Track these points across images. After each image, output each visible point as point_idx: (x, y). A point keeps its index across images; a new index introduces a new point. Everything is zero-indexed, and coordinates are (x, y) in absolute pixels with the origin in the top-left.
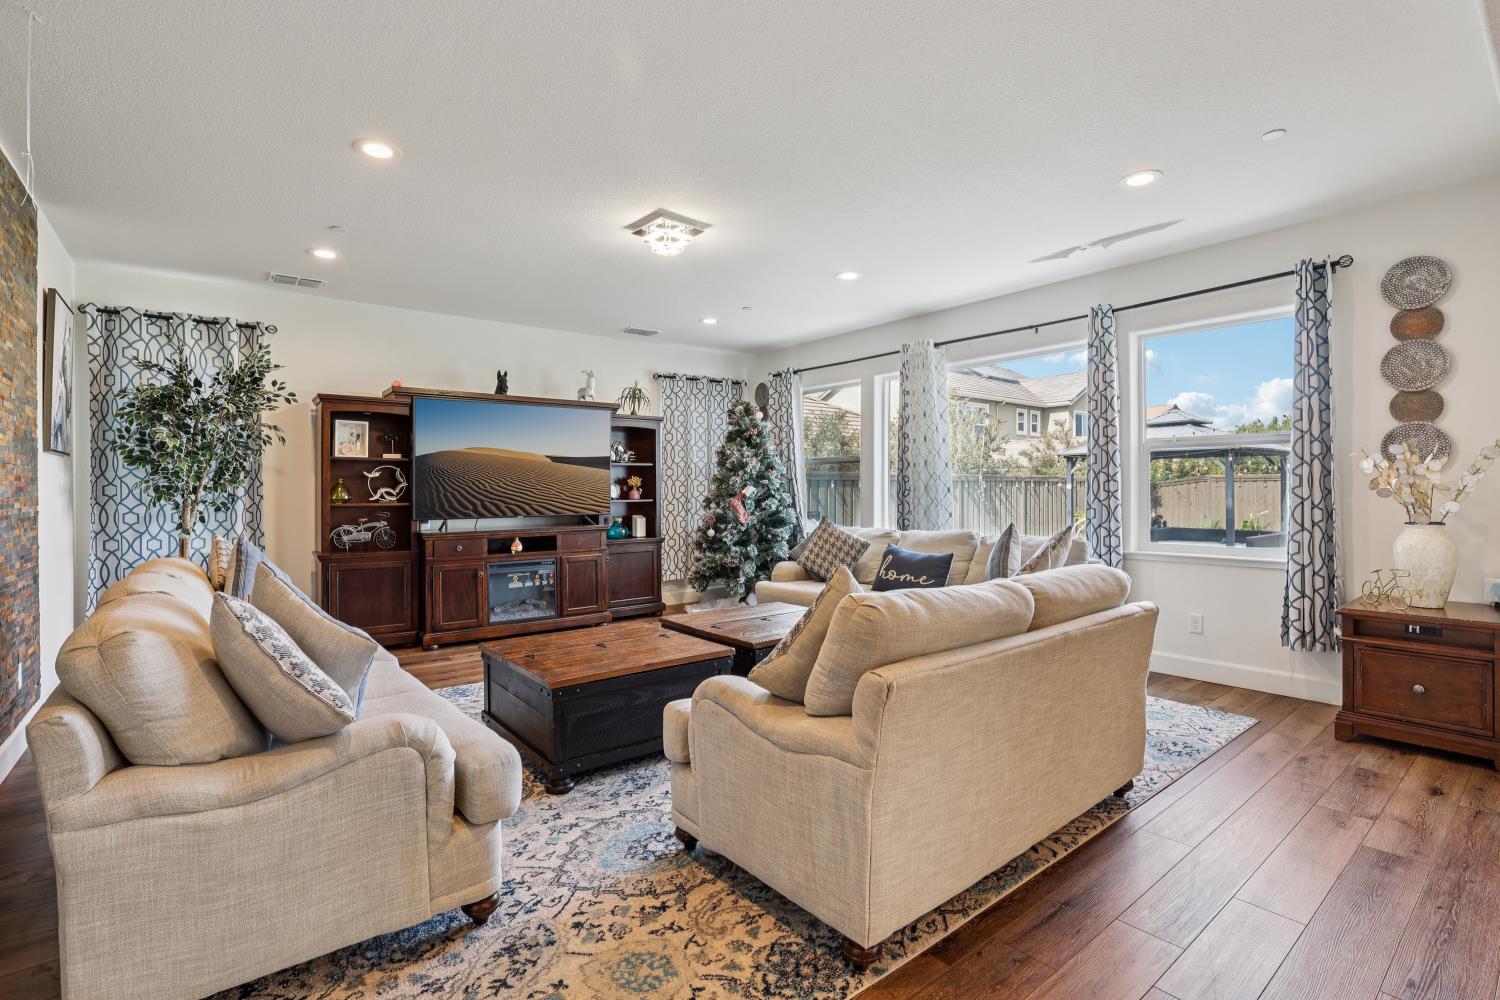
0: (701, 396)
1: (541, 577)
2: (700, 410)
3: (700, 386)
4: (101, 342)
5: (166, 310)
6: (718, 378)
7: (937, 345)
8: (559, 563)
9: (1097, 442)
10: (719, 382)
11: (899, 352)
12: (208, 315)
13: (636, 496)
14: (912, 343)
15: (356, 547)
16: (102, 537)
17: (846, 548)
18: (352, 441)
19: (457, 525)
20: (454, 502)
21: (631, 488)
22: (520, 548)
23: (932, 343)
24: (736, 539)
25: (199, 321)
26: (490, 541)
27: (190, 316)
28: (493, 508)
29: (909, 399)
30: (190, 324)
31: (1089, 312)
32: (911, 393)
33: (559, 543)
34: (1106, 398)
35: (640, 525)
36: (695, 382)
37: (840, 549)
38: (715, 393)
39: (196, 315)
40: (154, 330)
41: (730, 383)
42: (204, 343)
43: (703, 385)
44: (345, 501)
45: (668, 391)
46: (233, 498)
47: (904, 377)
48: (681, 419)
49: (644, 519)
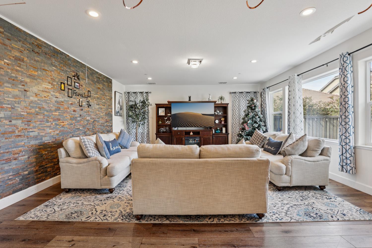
0: (243, 97)
1: (196, 141)
2: (244, 100)
3: (243, 94)
4: (127, 98)
5: (136, 91)
6: (249, 91)
7: (298, 75)
8: (200, 138)
9: (341, 104)
10: (250, 93)
11: (288, 79)
12: (141, 91)
13: (223, 123)
14: (291, 76)
15: (163, 132)
16: (128, 129)
17: (260, 138)
18: (162, 112)
19: (180, 129)
20: (182, 124)
21: (222, 121)
22: (192, 134)
23: (296, 75)
24: (246, 134)
25: (140, 93)
26: (185, 132)
27: (138, 92)
28: (190, 125)
29: (290, 93)
30: (139, 93)
31: (339, 57)
32: (291, 91)
33: (200, 133)
34: (345, 87)
35: (224, 129)
36: (242, 93)
37: (259, 138)
38: (248, 96)
39: (139, 92)
40: (134, 95)
41: (253, 93)
42: (141, 96)
43: (245, 94)
44: (161, 123)
45: (234, 96)
46: (145, 123)
47: (289, 87)
48: (238, 103)
49: (225, 128)
